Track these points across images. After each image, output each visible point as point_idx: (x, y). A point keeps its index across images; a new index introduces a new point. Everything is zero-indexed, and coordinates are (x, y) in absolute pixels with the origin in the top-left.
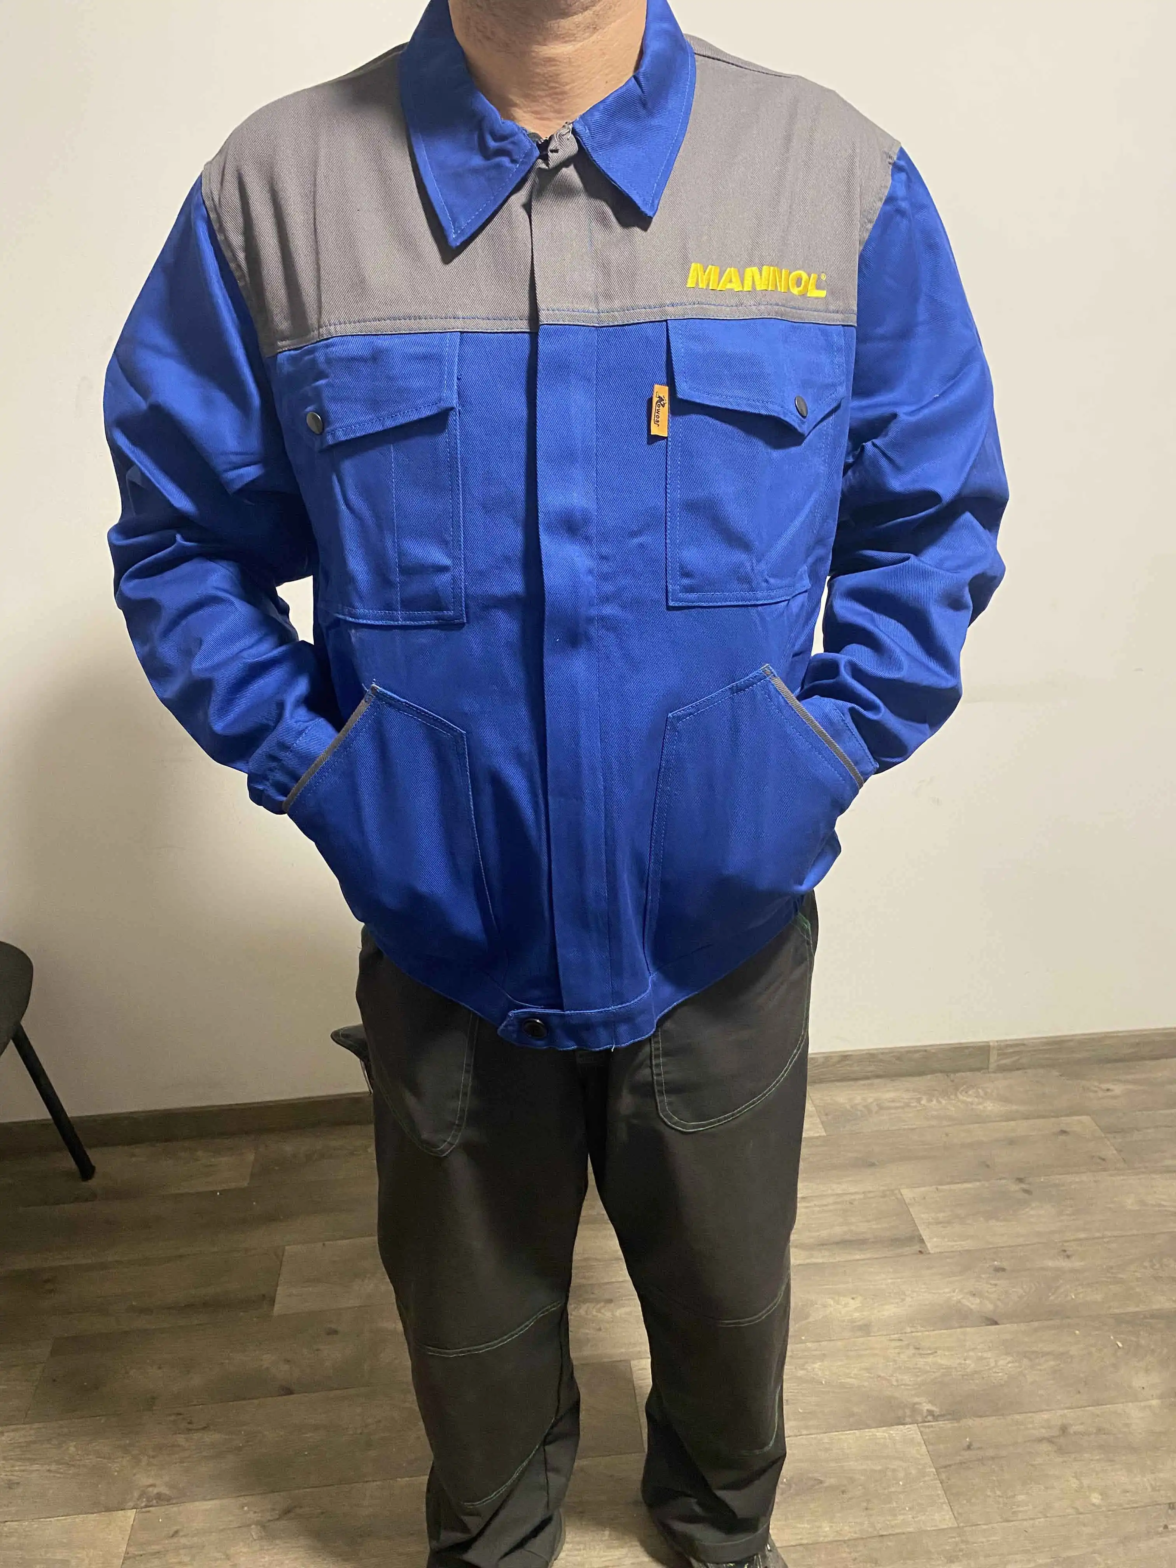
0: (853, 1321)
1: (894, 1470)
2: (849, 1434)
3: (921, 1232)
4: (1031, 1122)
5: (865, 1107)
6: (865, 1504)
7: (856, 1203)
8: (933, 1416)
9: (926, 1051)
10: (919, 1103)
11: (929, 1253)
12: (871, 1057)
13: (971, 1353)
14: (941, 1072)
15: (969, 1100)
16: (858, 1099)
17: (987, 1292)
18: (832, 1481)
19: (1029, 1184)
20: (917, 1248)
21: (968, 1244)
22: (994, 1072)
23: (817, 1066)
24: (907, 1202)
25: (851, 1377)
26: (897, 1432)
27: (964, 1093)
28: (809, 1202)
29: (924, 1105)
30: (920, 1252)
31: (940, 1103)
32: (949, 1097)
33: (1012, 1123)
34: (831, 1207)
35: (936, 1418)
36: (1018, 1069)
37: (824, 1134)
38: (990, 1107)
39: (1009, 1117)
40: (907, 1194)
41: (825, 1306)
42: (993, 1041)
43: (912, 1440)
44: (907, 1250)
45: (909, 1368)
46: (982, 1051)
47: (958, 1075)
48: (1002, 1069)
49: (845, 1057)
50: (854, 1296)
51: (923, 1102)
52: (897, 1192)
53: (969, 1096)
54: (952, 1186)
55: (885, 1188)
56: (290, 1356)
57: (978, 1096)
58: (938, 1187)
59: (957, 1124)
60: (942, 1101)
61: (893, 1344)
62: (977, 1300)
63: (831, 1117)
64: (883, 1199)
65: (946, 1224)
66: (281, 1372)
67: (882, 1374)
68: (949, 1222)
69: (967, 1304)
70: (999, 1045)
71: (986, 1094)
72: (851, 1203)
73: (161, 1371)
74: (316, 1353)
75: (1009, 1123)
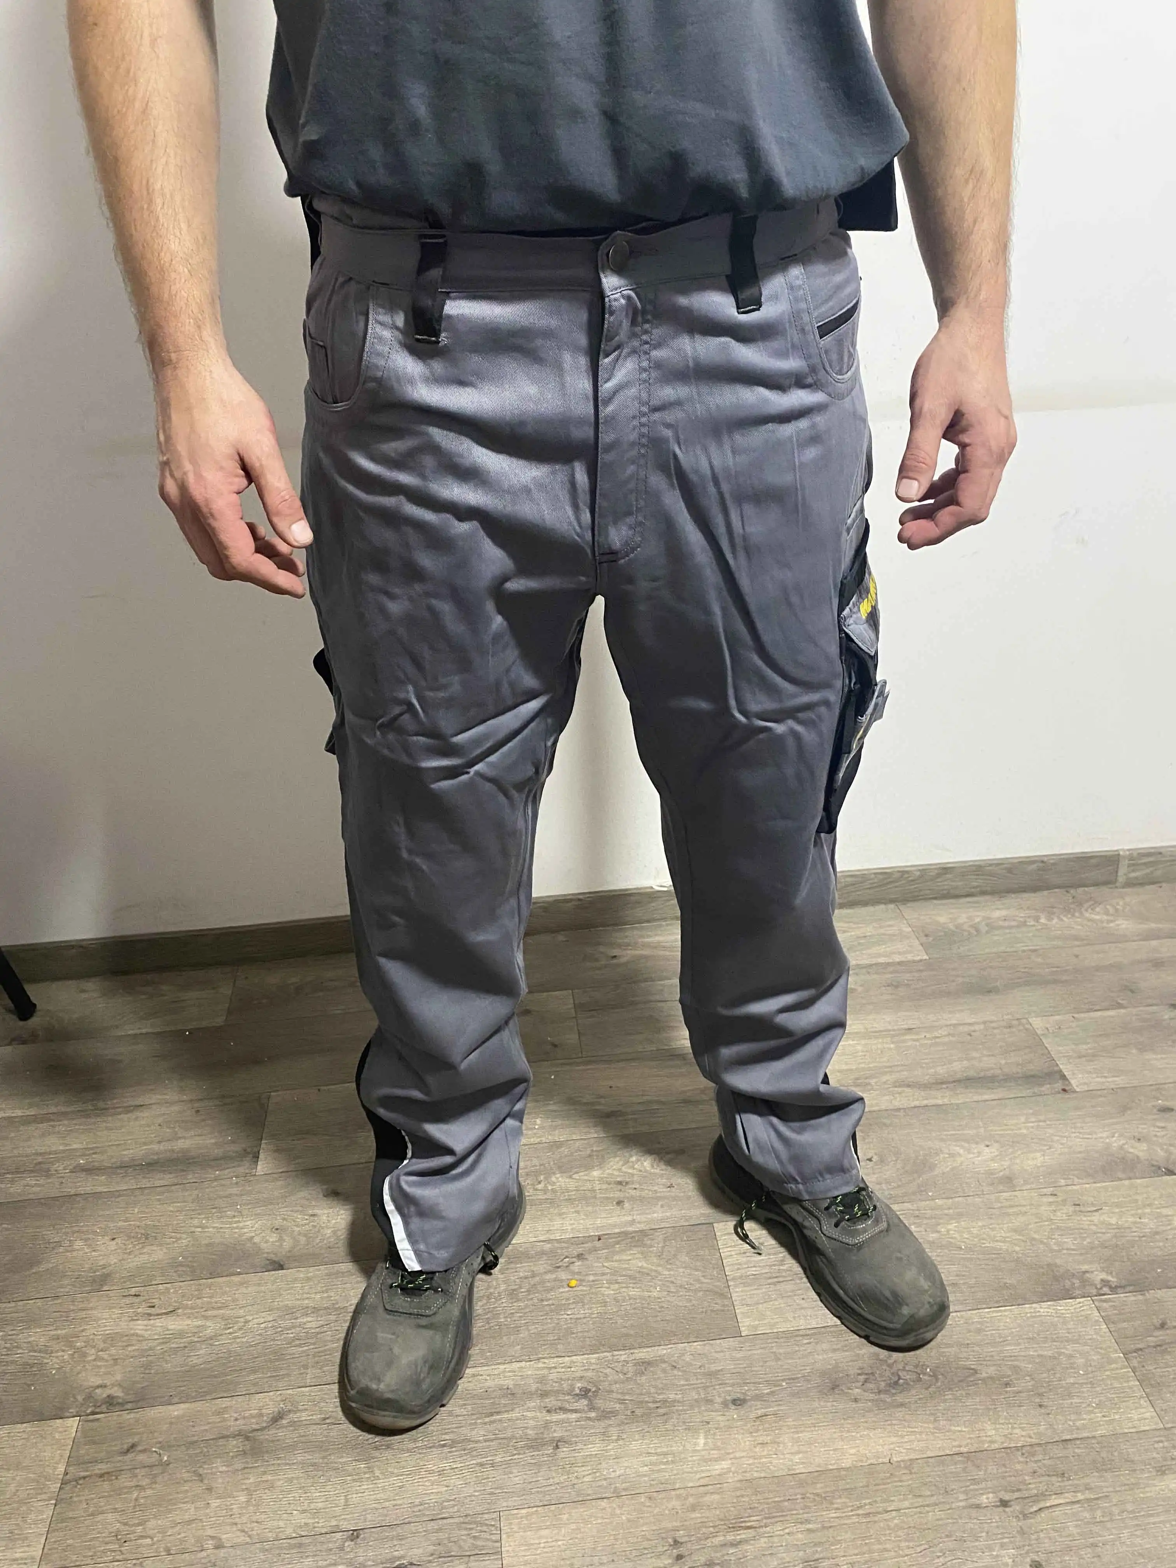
0: (990, 1173)
1: (1070, 1356)
2: (1005, 1311)
3: (1061, 1067)
5: (971, 926)
6: (1038, 1400)
7: (976, 1035)
8: (1110, 1287)
9: (1043, 862)
10: (1038, 922)
11: (1075, 1092)
12: (978, 869)
13: (1148, 1210)
14: (1059, 887)
15: (1097, 917)
16: (963, 918)
17: (1156, 1136)
18: (992, 1371)
20: (1059, 1085)
21: (1120, 1081)
22: (1123, 887)
23: (912, 881)
24: (1039, 1032)
25: (997, 1241)
26: (1066, 1307)
27: (1090, 910)
28: (917, 1034)
29: (1044, 924)
30: (1064, 1090)
31: (1062, 920)
32: (1073, 915)
33: (1154, 943)
34: (946, 1039)
35: (1114, 1289)
36: (1153, 883)
37: (926, 957)
38: (1124, 925)
39: (1148, 936)
40: (1037, 1023)
41: (952, 1155)
42: (1123, 850)
43: (1087, 1317)
44: (1046, 1088)
45: (1070, 1228)
46: (1110, 861)
47: (1080, 890)
48: (1130, 884)
49: (945, 870)
50: (987, 1143)
51: (1043, 920)
52: (1024, 1021)
53: (1098, 913)
54: (1092, 1014)
55: (1010, 1017)
56: (278, 1222)
57: (1107, 913)
58: (1076, 1015)
59: (1088, 944)
60: (1065, 919)
61: (1045, 1200)
62: (1144, 1146)
63: (931, 939)
64: (1008, 1030)
65: (1092, 1057)
66: (267, 1242)
67: (1036, 1236)
68: (1094, 1056)
69: (1131, 1150)
70: (1130, 854)
71: (1117, 910)
72: (970, 1035)
73: (114, 1243)
74: (312, 1218)
75: (1151, 942)
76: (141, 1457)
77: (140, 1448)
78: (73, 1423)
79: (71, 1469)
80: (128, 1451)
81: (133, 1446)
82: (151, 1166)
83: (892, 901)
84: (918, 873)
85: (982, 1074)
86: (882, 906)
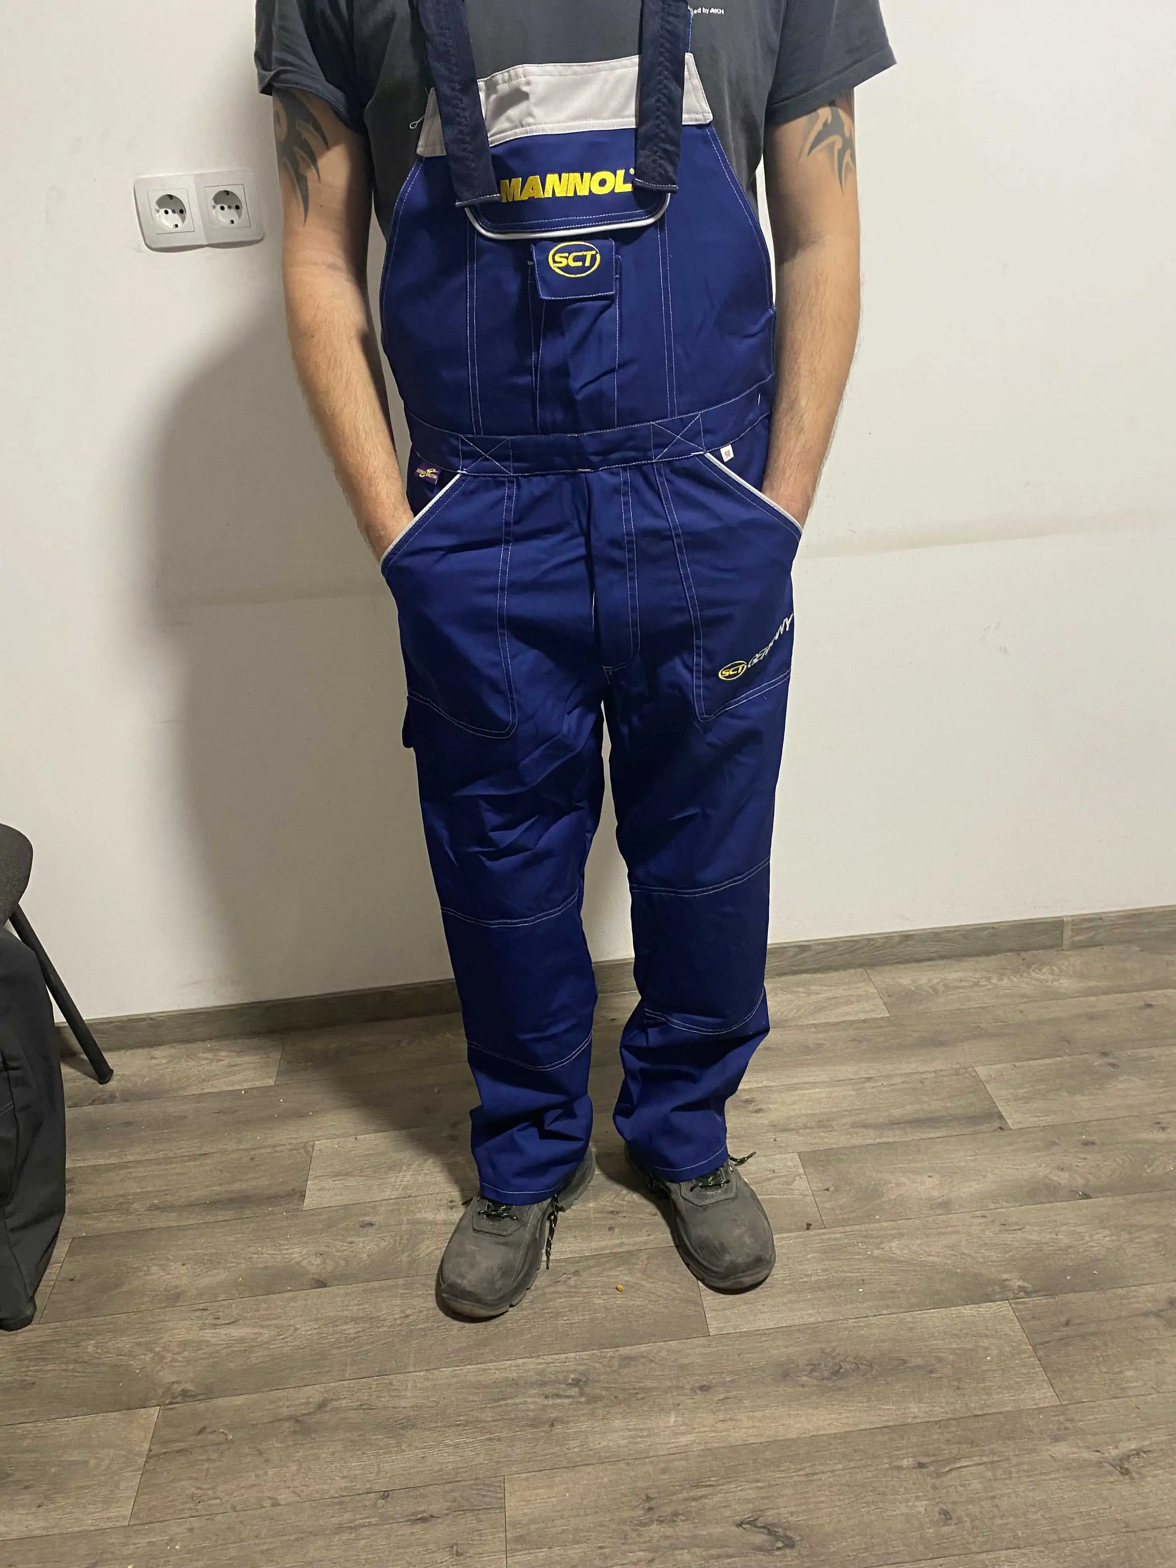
0: (931, 1199)
1: (986, 1349)
2: (933, 1313)
3: (1000, 1108)
4: (1112, 996)
5: (931, 987)
6: (956, 1384)
7: (927, 1082)
8: (1026, 1292)
9: (994, 928)
10: (990, 982)
11: (1011, 1129)
12: (935, 936)
13: (1064, 1228)
14: (1011, 950)
15: (1042, 977)
16: (923, 980)
17: (1077, 1166)
18: (919, 1361)
19: (1114, 1058)
21: (1052, 1119)
22: (1069, 950)
23: (877, 947)
24: (982, 1079)
25: (932, 1256)
26: (987, 1309)
27: (1037, 971)
28: (875, 1082)
29: (995, 984)
30: (1001, 1128)
31: (1011, 980)
32: (1021, 976)
33: (1092, 999)
34: (901, 1086)
35: (1028, 1294)
36: (1095, 946)
37: (888, 1015)
38: (1066, 984)
39: (1087, 993)
40: (982, 1071)
41: (898, 1185)
42: (1067, 916)
43: (1004, 1317)
44: (985, 1127)
45: (995, 1244)
46: (1056, 925)
47: (1030, 953)
48: (1076, 946)
49: (906, 937)
50: (930, 1174)
51: (994, 981)
52: (970, 1069)
53: (1043, 973)
54: (1031, 1063)
55: (958, 1066)
56: (323, 1249)
57: (1052, 973)
58: (1016, 1064)
59: (1032, 1001)
60: (1014, 979)
61: (976, 1221)
62: (1066, 1175)
63: (894, 998)
64: (956, 1077)
65: (1026, 1100)
66: (313, 1265)
67: (966, 1252)
68: (1029, 1098)
69: (1055, 1178)
70: (1073, 921)
71: (1061, 971)
72: (922, 1082)
73: (185, 1267)
74: (351, 1245)
75: (1089, 998)
76: (211, 1437)
77: (208, 1430)
78: (155, 1412)
79: (153, 1447)
80: (200, 1432)
81: (204, 1428)
82: (213, 1204)
83: (861, 966)
84: (882, 941)
85: (930, 1115)
86: (853, 971)
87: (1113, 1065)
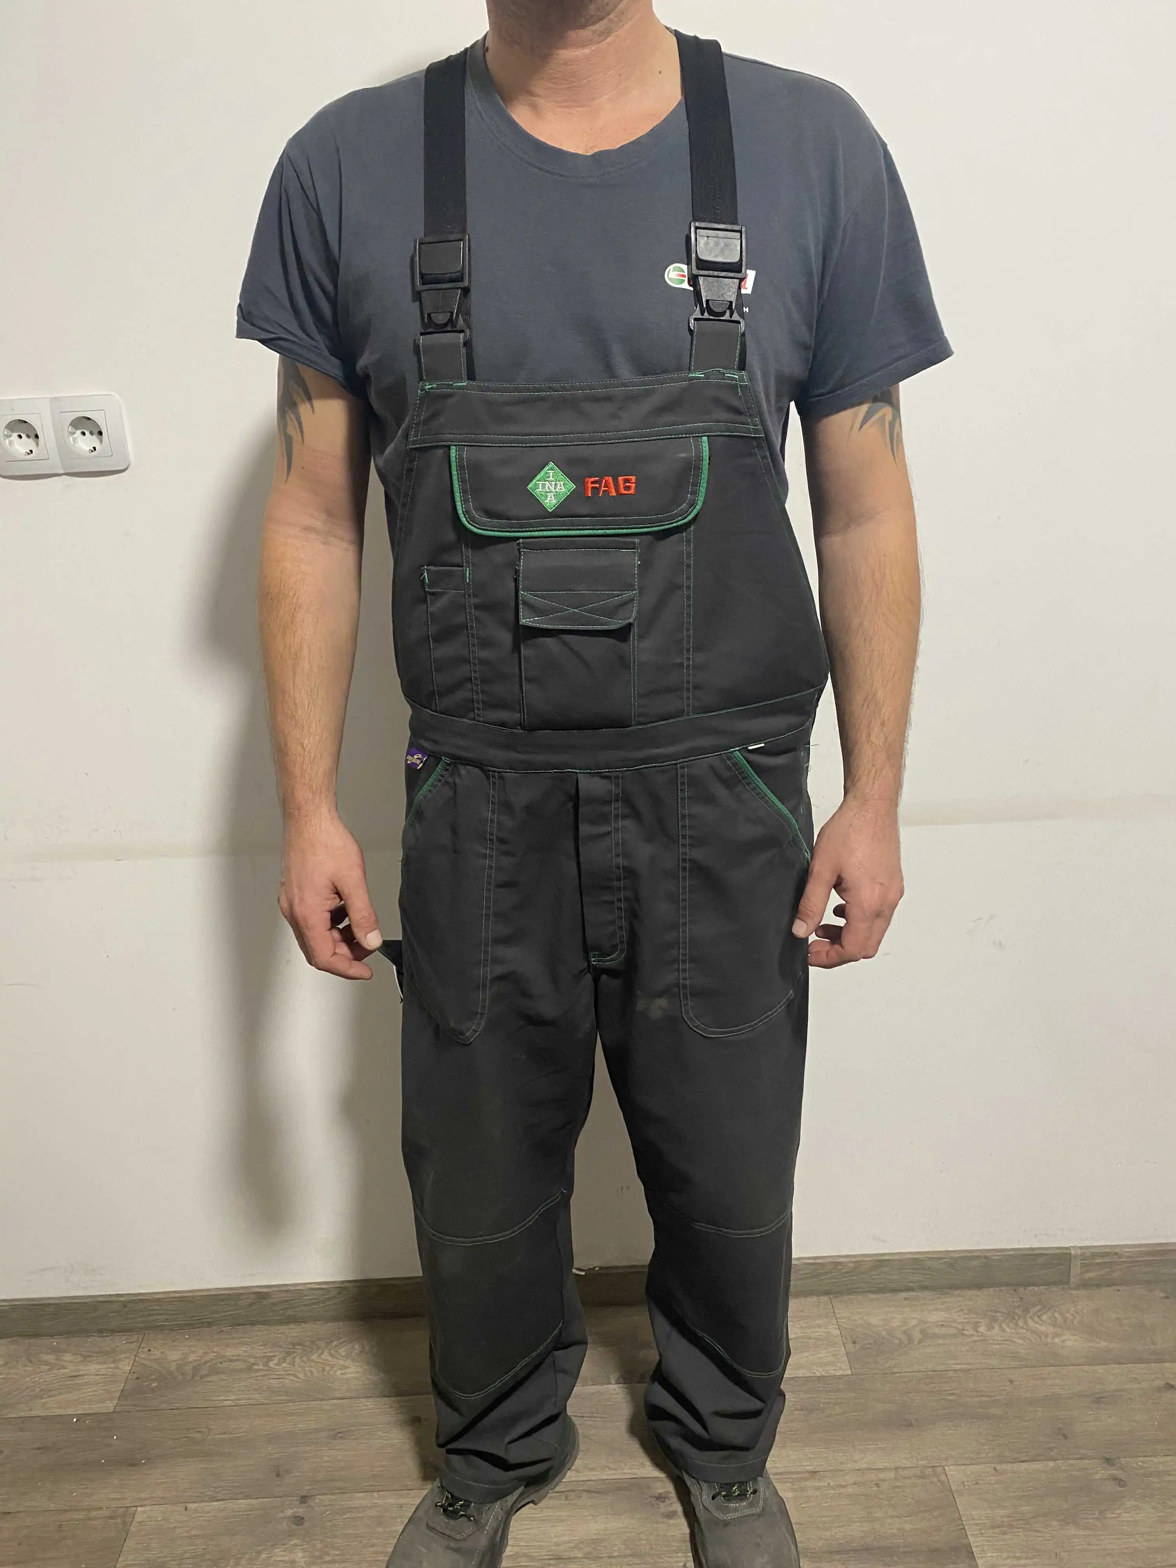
3: (971, 1539)
4: (1126, 1368)
5: (905, 1332)
7: (885, 1486)
9: (986, 1257)
10: (977, 1330)
12: (917, 1263)
14: (1006, 1285)
15: (1043, 1329)
16: (896, 1321)
19: (1120, 1468)
22: (1077, 1288)
23: (845, 1273)
24: (954, 1488)
27: (1036, 1318)
28: (820, 1480)
29: (982, 1334)
31: (1003, 1330)
32: (1016, 1324)
33: (1100, 1369)
34: (850, 1490)
36: (1109, 1286)
37: (848, 1372)
38: (1070, 1341)
39: (1096, 1359)
40: (955, 1474)
42: (1074, 1247)
46: (1061, 1261)
47: (1030, 1290)
48: (1085, 1285)
49: (880, 1263)
51: (982, 1329)
52: (939, 1470)
53: (1043, 1323)
54: (1016, 1466)
55: (925, 1463)
57: (1054, 1325)
58: (998, 1467)
59: (1026, 1366)
60: (1007, 1329)
63: (858, 1347)
64: (921, 1481)
65: (1007, 1528)
68: (1011, 1526)
70: (1082, 1254)
71: (1065, 1320)
72: (878, 1485)
75: (1096, 1368)
83: (827, 1293)
84: (852, 1265)
85: (882, 1543)
86: (815, 1298)
87: (1119, 1482)
